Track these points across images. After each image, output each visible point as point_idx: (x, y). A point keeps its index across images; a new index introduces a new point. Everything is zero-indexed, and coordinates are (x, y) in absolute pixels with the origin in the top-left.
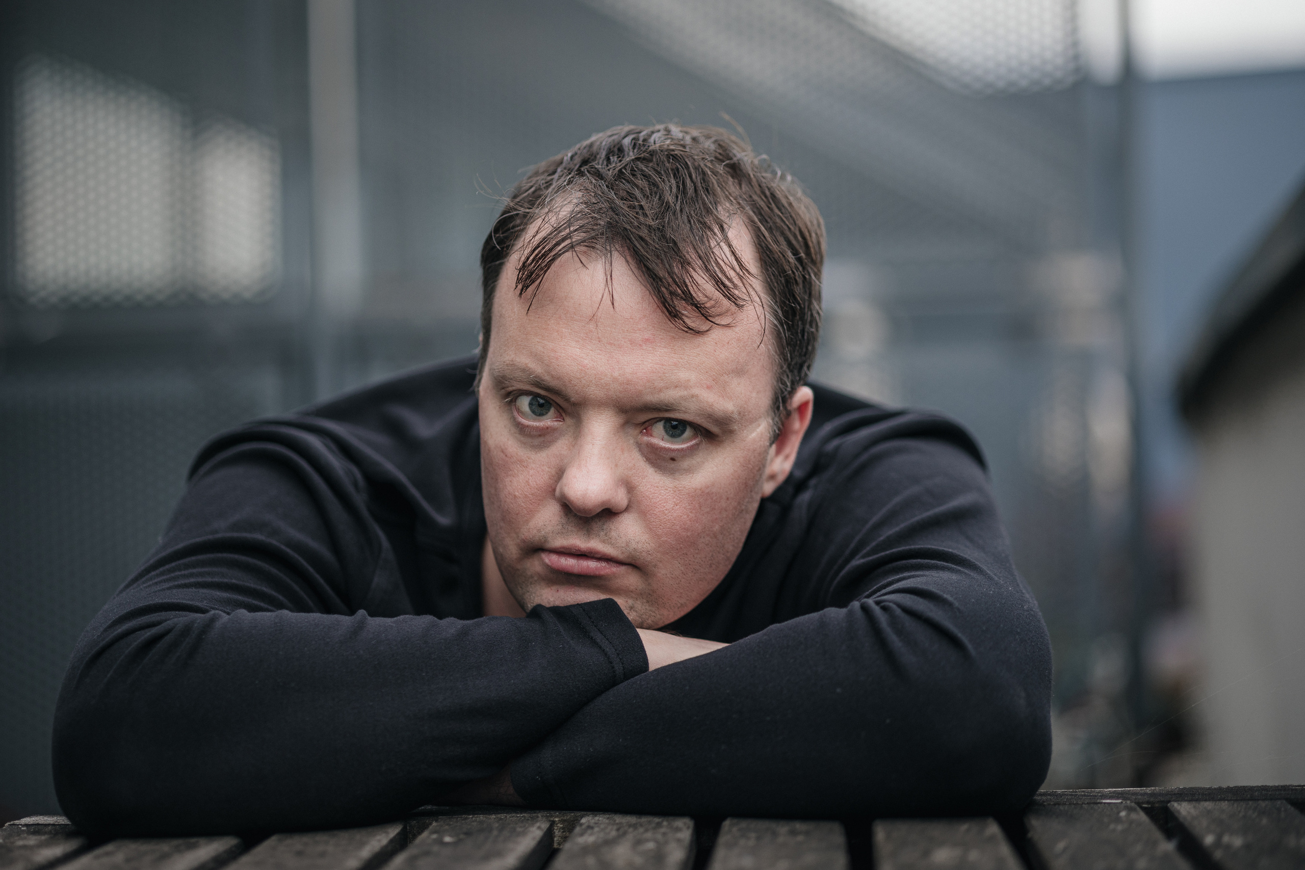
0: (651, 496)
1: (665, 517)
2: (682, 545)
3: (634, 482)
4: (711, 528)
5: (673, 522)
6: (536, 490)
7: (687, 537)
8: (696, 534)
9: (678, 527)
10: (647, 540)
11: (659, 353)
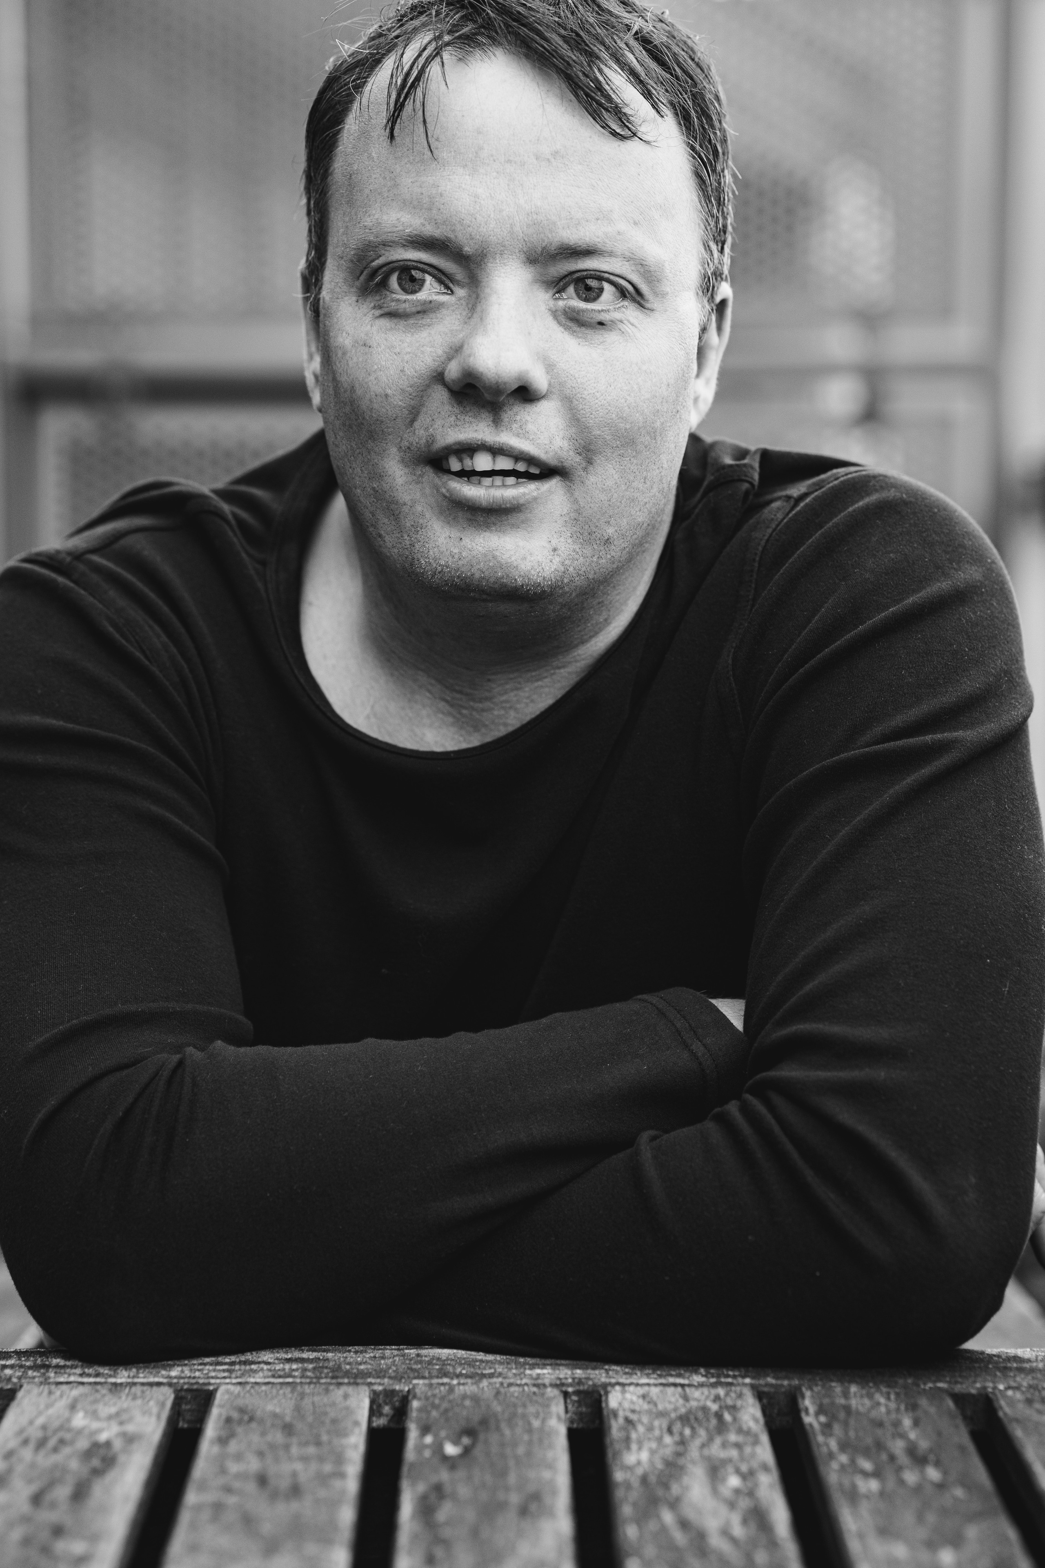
0: (577, 376)
1: (597, 401)
2: (618, 442)
3: (552, 357)
4: (653, 423)
5: (607, 409)
6: (415, 379)
7: (626, 429)
8: (636, 428)
9: (614, 416)
10: (574, 436)
11: (572, 171)
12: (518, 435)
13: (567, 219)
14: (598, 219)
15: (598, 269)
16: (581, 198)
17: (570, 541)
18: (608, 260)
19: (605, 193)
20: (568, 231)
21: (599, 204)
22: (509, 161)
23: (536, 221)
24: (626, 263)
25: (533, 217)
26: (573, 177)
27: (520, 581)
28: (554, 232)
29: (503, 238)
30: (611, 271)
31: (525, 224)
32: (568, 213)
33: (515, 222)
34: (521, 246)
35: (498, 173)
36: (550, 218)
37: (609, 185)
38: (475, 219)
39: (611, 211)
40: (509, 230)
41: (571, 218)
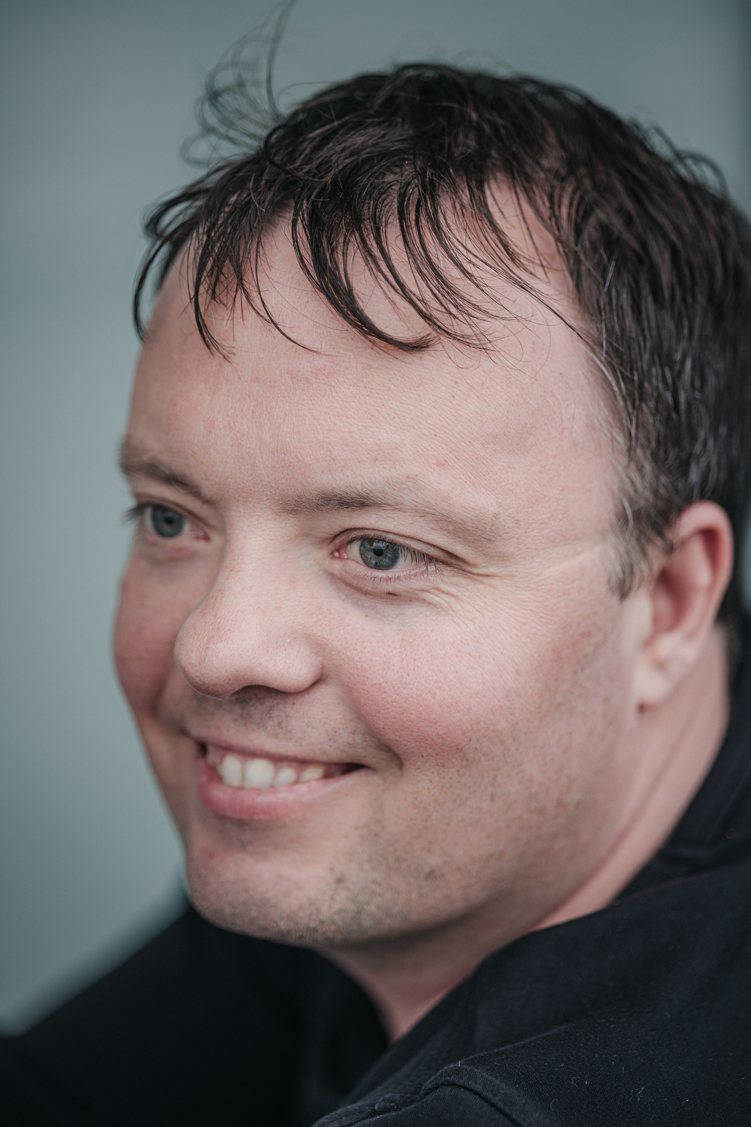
11: (341, 395)
12: (276, 736)
13: (326, 460)
14: (376, 459)
15: (377, 528)
16: (350, 433)
17: (367, 866)
18: (390, 515)
19: (390, 425)
20: (330, 476)
21: (379, 440)
22: (257, 380)
23: (283, 463)
24: (420, 519)
25: (279, 458)
26: (341, 402)
27: (283, 925)
28: (309, 477)
29: (243, 482)
30: (395, 530)
31: (269, 466)
32: (329, 453)
33: (257, 462)
34: (268, 493)
35: (242, 395)
36: (301, 459)
37: (399, 413)
38: (209, 455)
39: (397, 448)
40: (249, 472)
41: (334, 459)
